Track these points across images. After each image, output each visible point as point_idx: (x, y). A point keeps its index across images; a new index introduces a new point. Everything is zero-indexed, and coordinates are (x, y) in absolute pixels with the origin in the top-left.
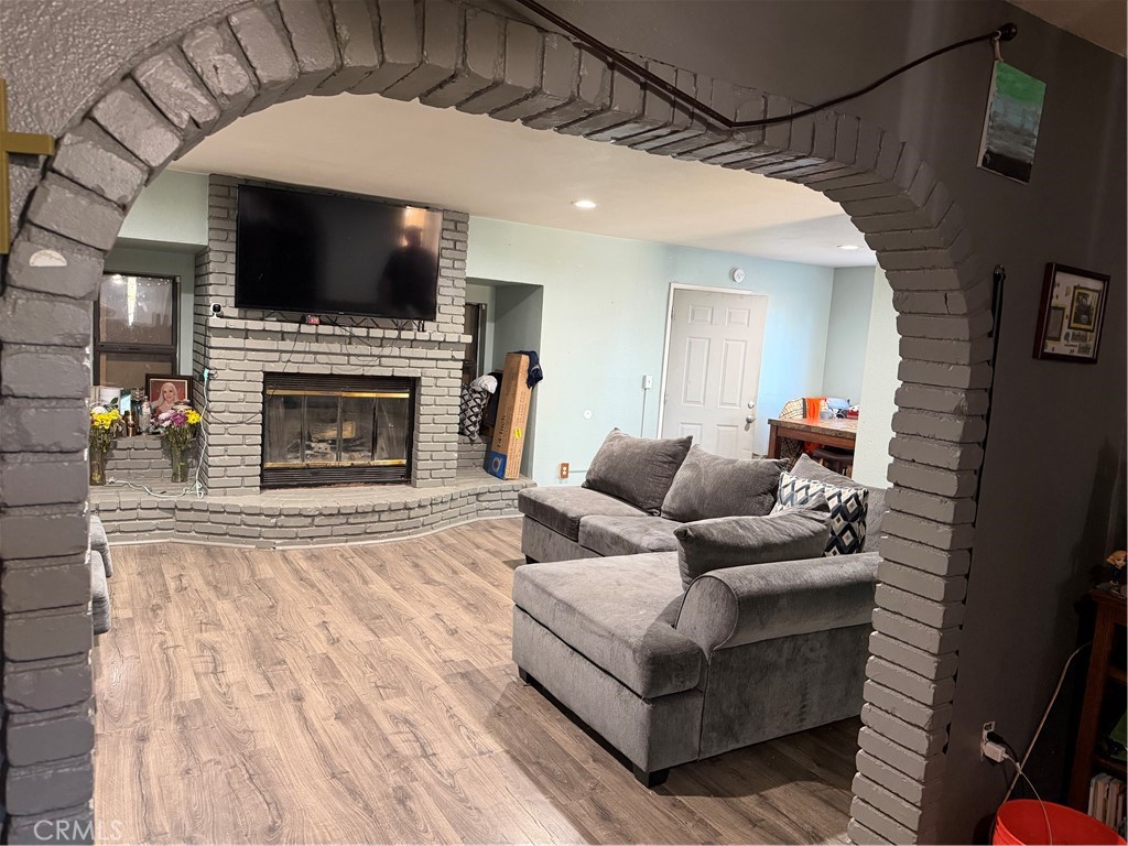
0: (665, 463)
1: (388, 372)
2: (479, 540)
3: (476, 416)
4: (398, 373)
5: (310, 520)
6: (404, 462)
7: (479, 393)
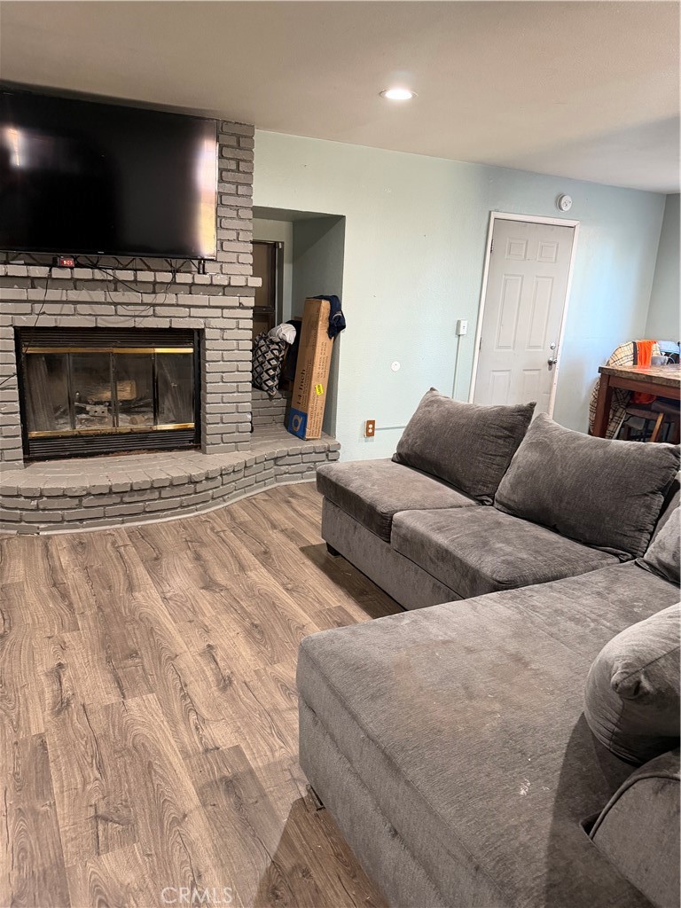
0: (500, 437)
1: (164, 324)
2: (277, 516)
3: (274, 369)
4: (177, 324)
5: (76, 501)
6: (192, 425)
7: (277, 344)
